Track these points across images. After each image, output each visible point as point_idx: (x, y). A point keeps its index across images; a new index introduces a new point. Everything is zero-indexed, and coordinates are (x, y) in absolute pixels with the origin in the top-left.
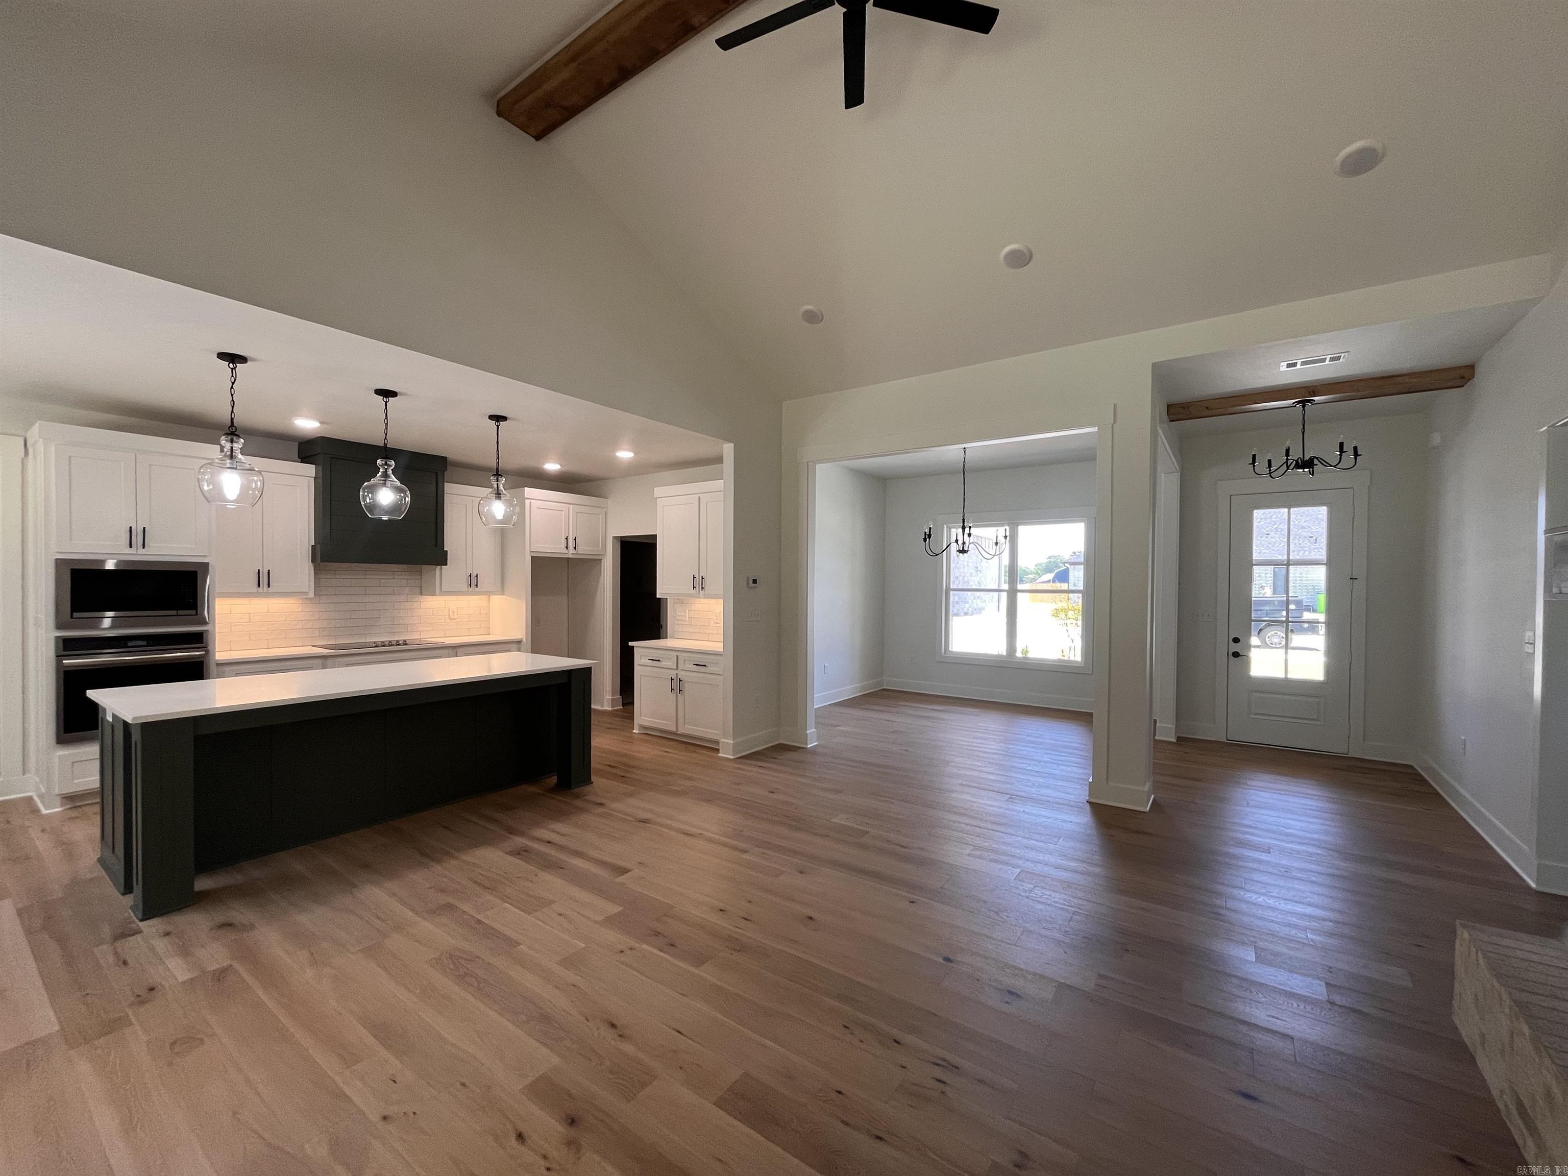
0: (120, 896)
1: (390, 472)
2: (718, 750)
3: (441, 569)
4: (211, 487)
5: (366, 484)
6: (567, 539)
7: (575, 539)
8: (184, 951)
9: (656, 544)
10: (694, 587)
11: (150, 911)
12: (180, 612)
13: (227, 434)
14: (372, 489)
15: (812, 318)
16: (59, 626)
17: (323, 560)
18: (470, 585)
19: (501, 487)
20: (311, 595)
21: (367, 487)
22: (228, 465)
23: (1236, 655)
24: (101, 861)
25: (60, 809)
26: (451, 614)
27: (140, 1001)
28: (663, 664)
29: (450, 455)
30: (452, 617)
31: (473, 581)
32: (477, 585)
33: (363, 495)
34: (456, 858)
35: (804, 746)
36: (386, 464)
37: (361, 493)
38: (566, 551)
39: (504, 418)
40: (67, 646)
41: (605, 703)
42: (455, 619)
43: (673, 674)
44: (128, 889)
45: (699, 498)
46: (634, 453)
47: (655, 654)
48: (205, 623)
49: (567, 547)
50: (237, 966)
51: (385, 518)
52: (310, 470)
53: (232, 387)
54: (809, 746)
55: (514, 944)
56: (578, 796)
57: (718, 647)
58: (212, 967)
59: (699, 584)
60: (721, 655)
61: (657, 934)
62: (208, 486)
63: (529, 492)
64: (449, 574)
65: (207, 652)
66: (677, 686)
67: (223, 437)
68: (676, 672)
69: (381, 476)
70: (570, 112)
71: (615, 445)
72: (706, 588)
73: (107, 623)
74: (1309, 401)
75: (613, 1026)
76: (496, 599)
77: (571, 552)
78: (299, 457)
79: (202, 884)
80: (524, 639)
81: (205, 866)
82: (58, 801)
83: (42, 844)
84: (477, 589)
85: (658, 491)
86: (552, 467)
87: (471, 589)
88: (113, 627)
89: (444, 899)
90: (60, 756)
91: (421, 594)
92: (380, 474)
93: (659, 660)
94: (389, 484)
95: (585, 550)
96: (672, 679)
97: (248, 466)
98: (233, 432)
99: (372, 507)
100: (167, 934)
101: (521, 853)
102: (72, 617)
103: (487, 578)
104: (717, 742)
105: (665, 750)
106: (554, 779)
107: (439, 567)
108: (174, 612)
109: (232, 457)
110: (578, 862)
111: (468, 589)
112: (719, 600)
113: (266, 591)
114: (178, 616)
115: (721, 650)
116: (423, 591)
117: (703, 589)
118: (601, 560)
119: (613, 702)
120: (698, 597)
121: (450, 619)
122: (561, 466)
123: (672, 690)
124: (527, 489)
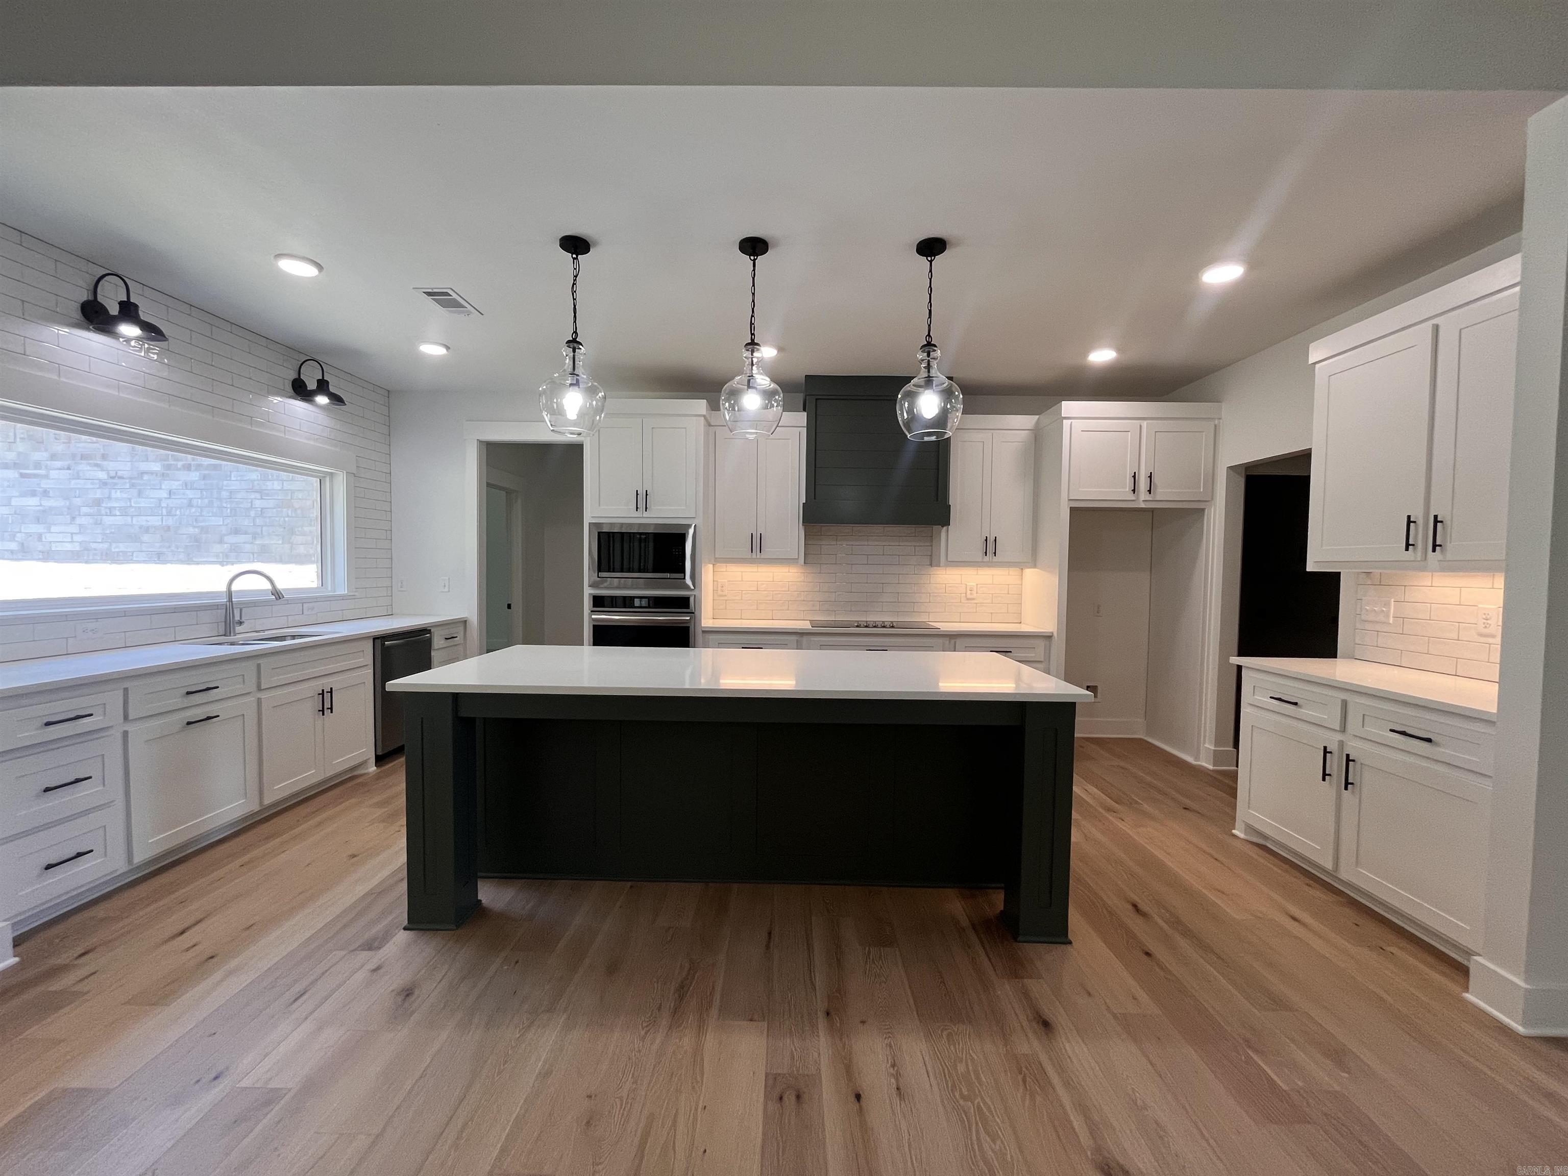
2: (1466, 979)
3: (945, 532)
6: (1134, 477)
7: (1150, 477)
10: (1410, 545)
12: (672, 575)
13: (571, 344)
14: (734, 395)
16: (591, 585)
17: (811, 524)
18: (986, 553)
20: (801, 562)
22: (571, 383)
26: (969, 592)
30: (969, 597)
31: (990, 547)
32: (995, 553)
38: (1131, 497)
39: (941, 246)
40: (605, 603)
41: (1203, 754)
42: (973, 599)
46: (1246, 267)
47: (1290, 690)
48: (687, 588)
49: (1134, 491)
52: (802, 418)
53: (574, 283)
59: (1423, 536)
60: (1497, 724)
63: (1069, 407)
64: (955, 537)
65: (693, 618)
66: (1341, 769)
67: (565, 349)
68: (1338, 737)
71: (1199, 257)
72: (1449, 546)
76: (1029, 572)
77: (1142, 498)
80: (1055, 634)
84: (995, 559)
85: (1316, 353)
86: (1103, 357)
87: (987, 559)
91: (931, 565)
92: (745, 372)
93: (1296, 704)
95: (1168, 494)
96: (1327, 752)
98: (575, 341)
103: (1011, 545)
107: (942, 528)
108: (668, 575)
109: (574, 372)
111: (983, 558)
112: (1494, 575)
113: (758, 557)
114: (670, 578)
115: (1495, 711)
116: (933, 561)
117: (1437, 548)
118: (1203, 510)
119: (1217, 757)
120: (1424, 569)
121: (968, 599)
122: (1118, 350)
123: (1325, 775)
124: (1064, 403)
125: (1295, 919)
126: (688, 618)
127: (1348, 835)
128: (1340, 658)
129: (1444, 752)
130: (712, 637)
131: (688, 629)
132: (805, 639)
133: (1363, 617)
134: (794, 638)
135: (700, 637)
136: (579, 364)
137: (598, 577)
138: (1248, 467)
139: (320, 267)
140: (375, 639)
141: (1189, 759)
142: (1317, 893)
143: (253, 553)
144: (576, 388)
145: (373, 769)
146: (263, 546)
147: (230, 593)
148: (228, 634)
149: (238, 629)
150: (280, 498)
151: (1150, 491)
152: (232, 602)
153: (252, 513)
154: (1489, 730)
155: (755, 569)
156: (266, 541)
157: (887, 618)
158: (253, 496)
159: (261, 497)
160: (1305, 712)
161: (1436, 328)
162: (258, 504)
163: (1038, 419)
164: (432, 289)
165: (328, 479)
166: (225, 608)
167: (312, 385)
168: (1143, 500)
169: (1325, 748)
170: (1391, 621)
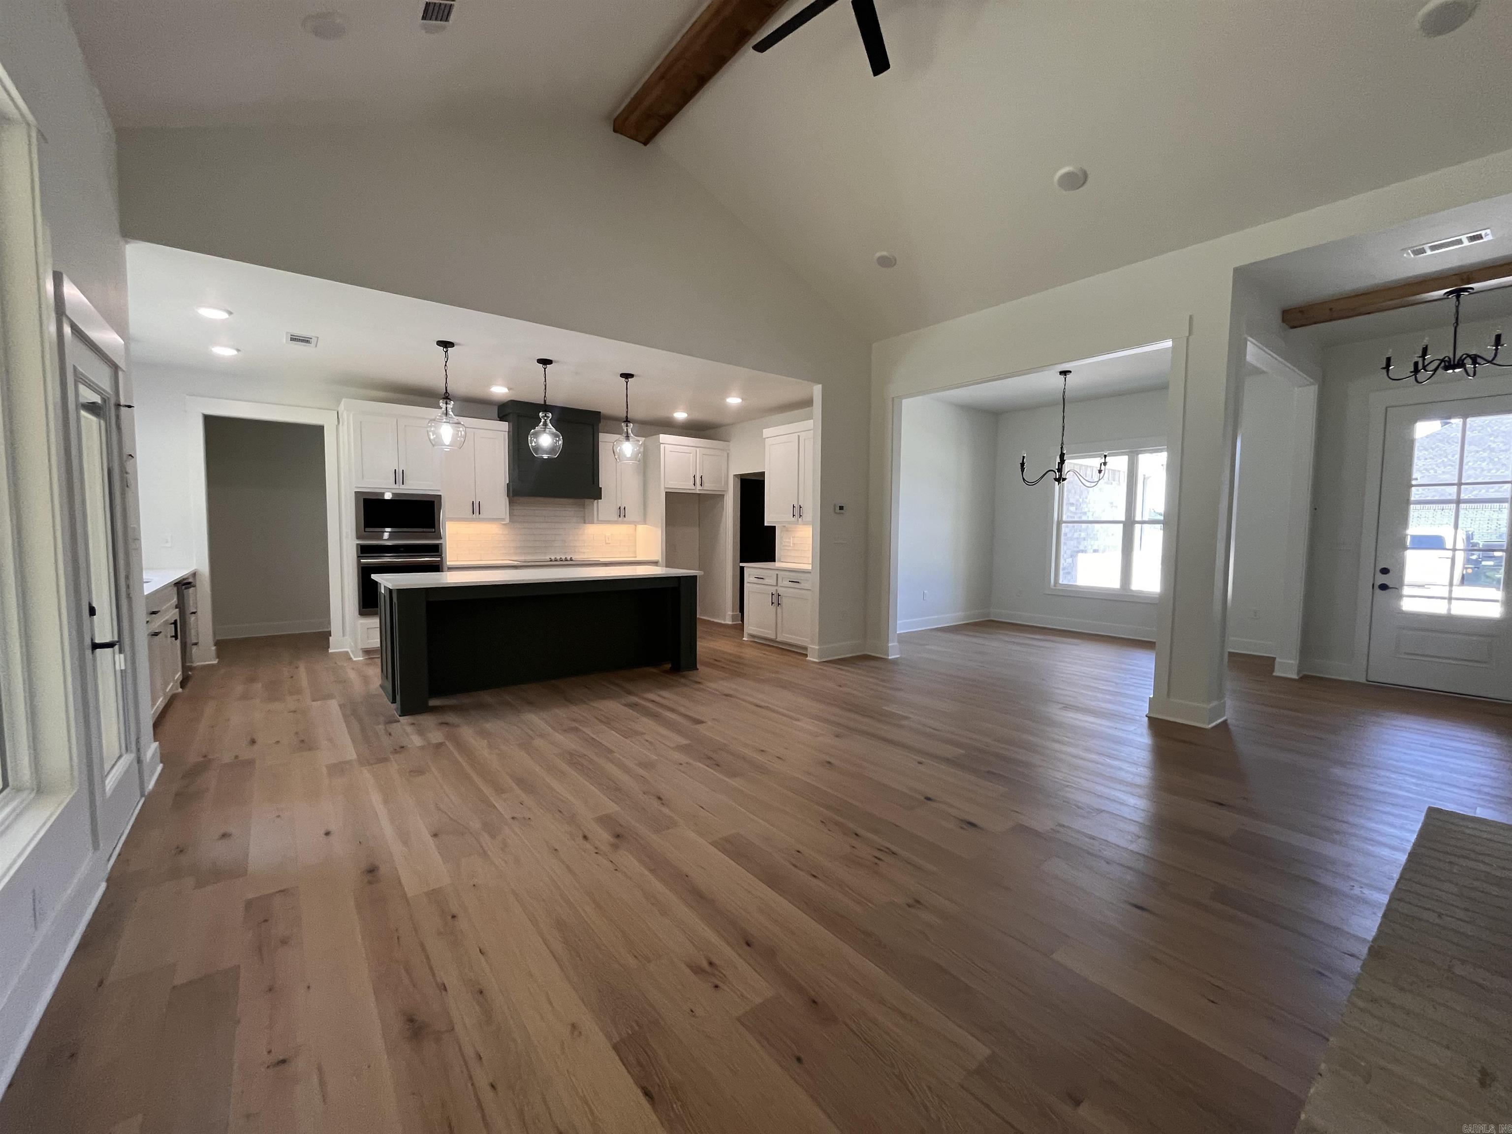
0: (390, 704)
1: (548, 421)
2: (806, 655)
3: (598, 503)
4: (435, 436)
5: (533, 431)
6: (694, 477)
7: (701, 477)
8: (421, 732)
9: (764, 481)
10: (794, 515)
11: (404, 712)
12: (425, 530)
13: (444, 398)
14: (536, 435)
15: (886, 262)
16: (358, 538)
17: (513, 496)
18: (619, 516)
19: (630, 431)
20: (507, 521)
21: (533, 434)
22: (444, 420)
23: (1384, 587)
24: (382, 686)
25: (362, 658)
26: (607, 539)
27: (395, 752)
28: (767, 581)
29: (604, 410)
30: (607, 542)
31: (622, 513)
32: (625, 516)
33: (531, 440)
34: (587, 704)
35: (886, 657)
36: (546, 416)
37: (529, 438)
38: (693, 487)
39: (631, 376)
40: (364, 550)
41: (727, 617)
42: (610, 544)
43: (773, 590)
44: (394, 701)
45: (799, 436)
46: (742, 399)
47: (759, 574)
48: (440, 538)
49: (694, 484)
50: (447, 743)
51: (545, 457)
52: (504, 426)
53: (446, 365)
54: (890, 658)
55: (611, 751)
56: (684, 677)
57: (809, 567)
58: (434, 741)
59: (798, 512)
60: (810, 572)
61: (710, 758)
62: (433, 435)
63: (663, 438)
64: (604, 506)
65: (442, 558)
66: (777, 600)
67: (441, 401)
68: (776, 588)
69: (543, 425)
70: (667, 119)
71: (725, 391)
72: (804, 516)
73: (386, 536)
74: (1465, 290)
75: (660, 798)
76: (641, 528)
78: (498, 417)
79: (433, 702)
80: (660, 560)
81: (435, 693)
82: (360, 653)
83: (352, 675)
84: (625, 519)
85: (766, 432)
86: (680, 416)
87: (620, 519)
88: (389, 539)
89: (574, 724)
90: (361, 624)
91: (585, 523)
92: (542, 423)
93: (765, 579)
94: (547, 430)
95: (709, 487)
96: (772, 594)
97: (456, 421)
98: (447, 397)
99: (537, 449)
100: (413, 724)
101: (632, 706)
102: (365, 531)
103: (633, 511)
104: (806, 648)
105: (764, 652)
106: (669, 666)
107: (596, 501)
108: (421, 530)
109: (446, 414)
110: (669, 714)
111: (618, 519)
112: (810, 526)
113: (478, 517)
114: (426, 532)
116: (587, 520)
117: (800, 516)
118: (724, 495)
120: (798, 525)
122: (688, 412)
123: (772, 603)
124: (661, 435)
126: (439, 559)
127: (779, 624)
128: (776, 561)
129: (800, 585)
133: (782, 544)
138: (742, 476)
140: (176, 584)
141: (723, 622)
142: (770, 648)
151: (701, 485)
154: (809, 575)
163: (645, 440)
168: (698, 489)
170: (791, 545)
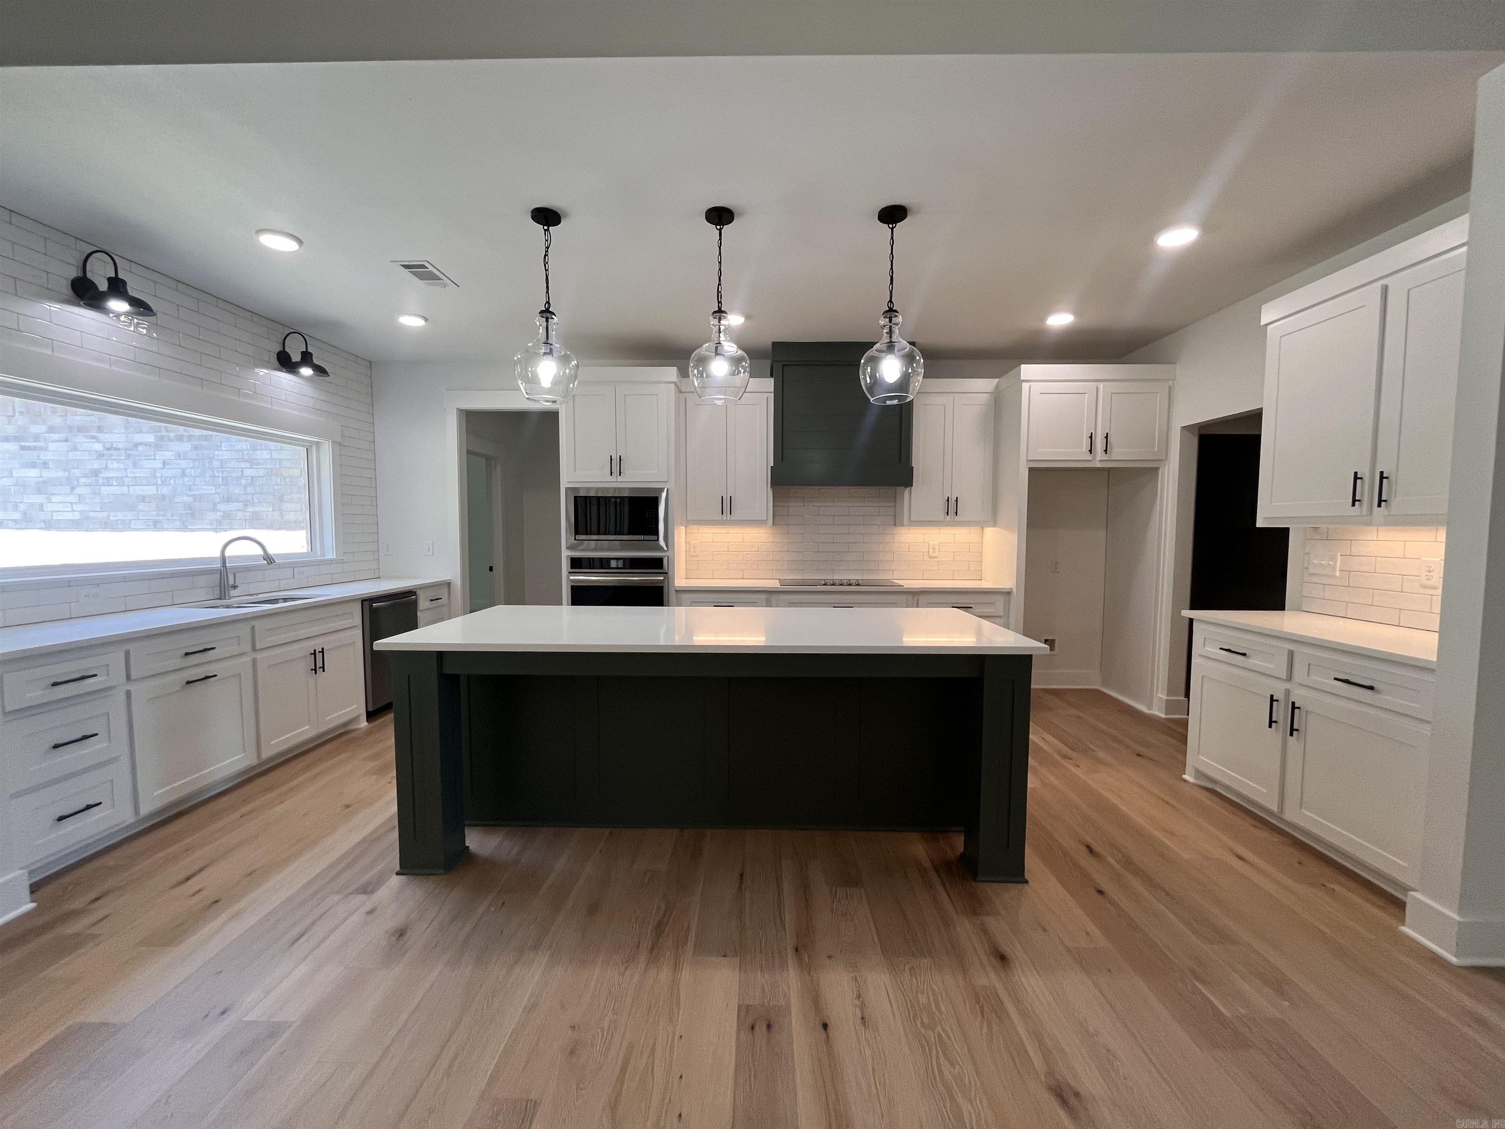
2: (1402, 912)
3: (909, 492)
6: (1091, 437)
7: (1107, 437)
10: (1357, 501)
12: (646, 537)
13: (542, 313)
16: (568, 547)
18: (948, 512)
20: (770, 523)
22: (545, 352)
26: (931, 550)
30: (935, 554)
31: (951, 507)
32: (956, 513)
38: (1089, 457)
40: (575, 564)
41: (1155, 701)
42: (936, 557)
43: (1279, 689)
45: (1385, 287)
46: (1200, 230)
47: (1239, 642)
48: (661, 549)
49: (1091, 451)
52: (770, 384)
59: (1370, 492)
60: (1432, 671)
63: (1028, 370)
64: (917, 498)
65: (667, 578)
66: (1287, 716)
68: (1287, 686)
71: (1154, 221)
72: (1395, 502)
76: (989, 532)
77: (1099, 458)
80: (1014, 590)
84: (957, 518)
85: (1268, 314)
86: (1060, 322)
87: (948, 518)
91: (896, 525)
93: (1244, 654)
95: (1124, 454)
96: (1272, 700)
98: (548, 311)
103: (972, 505)
104: (1403, 890)
107: (908, 489)
108: (642, 537)
109: (547, 341)
111: (945, 518)
112: (1437, 529)
113: (728, 518)
114: (644, 540)
115: (1435, 659)
116: (896, 521)
117: (1383, 503)
118: (1157, 469)
119: (1170, 706)
120: (1370, 524)
121: (930, 557)
122: (1076, 313)
123: (1271, 722)
124: (1023, 367)
125: (1241, 858)
126: (663, 578)
127: (1293, 779)
128: (1288, 610)
129: (1387, 699)
130: (685, 596)
131: (661, 588)
132: (774, 598)
133: (1311, 570)
134: (763, 597)
135: (673, 596)
136: (553, 334)
137: (575, 540)
138: (1202, 426)
139: (300, 242)
140: (363, 601)
141: (1142, 708)
142: (1262, 834)
143: (245, 520)
144: (550, 356)
145: (364, 724)
146: (255, 513)
147: (223, 559)
148: (223, 597)
149: (233, 593)
150: (269, 466)
151: (1106, 451)
152: (226, 567)
153: (243, 481)
154: (1430, 678)
155: (725, 531)
156: (257, 509)
157: (853, 577)
158: (243, 465)
159: (251, 466)
160: (1253, 662)
161: (1385, 289)
162: (248, 472)
163: (999, 381)
164: (409, 261)
165: (314, 448)
166: (219, 572)
167: (296, 357)
168: (1099, 460)
169: (1272, 696)
170: (1338, 574)
